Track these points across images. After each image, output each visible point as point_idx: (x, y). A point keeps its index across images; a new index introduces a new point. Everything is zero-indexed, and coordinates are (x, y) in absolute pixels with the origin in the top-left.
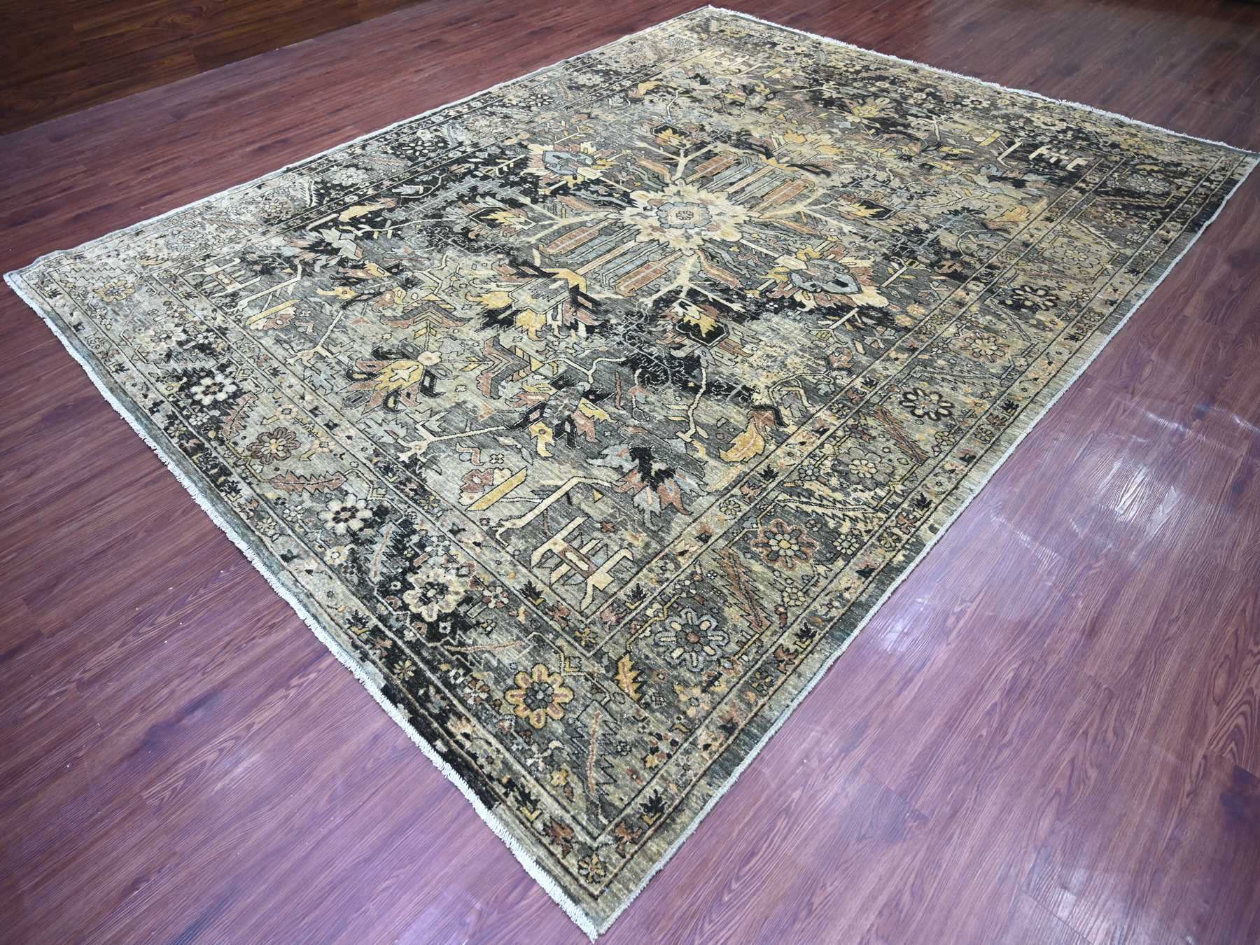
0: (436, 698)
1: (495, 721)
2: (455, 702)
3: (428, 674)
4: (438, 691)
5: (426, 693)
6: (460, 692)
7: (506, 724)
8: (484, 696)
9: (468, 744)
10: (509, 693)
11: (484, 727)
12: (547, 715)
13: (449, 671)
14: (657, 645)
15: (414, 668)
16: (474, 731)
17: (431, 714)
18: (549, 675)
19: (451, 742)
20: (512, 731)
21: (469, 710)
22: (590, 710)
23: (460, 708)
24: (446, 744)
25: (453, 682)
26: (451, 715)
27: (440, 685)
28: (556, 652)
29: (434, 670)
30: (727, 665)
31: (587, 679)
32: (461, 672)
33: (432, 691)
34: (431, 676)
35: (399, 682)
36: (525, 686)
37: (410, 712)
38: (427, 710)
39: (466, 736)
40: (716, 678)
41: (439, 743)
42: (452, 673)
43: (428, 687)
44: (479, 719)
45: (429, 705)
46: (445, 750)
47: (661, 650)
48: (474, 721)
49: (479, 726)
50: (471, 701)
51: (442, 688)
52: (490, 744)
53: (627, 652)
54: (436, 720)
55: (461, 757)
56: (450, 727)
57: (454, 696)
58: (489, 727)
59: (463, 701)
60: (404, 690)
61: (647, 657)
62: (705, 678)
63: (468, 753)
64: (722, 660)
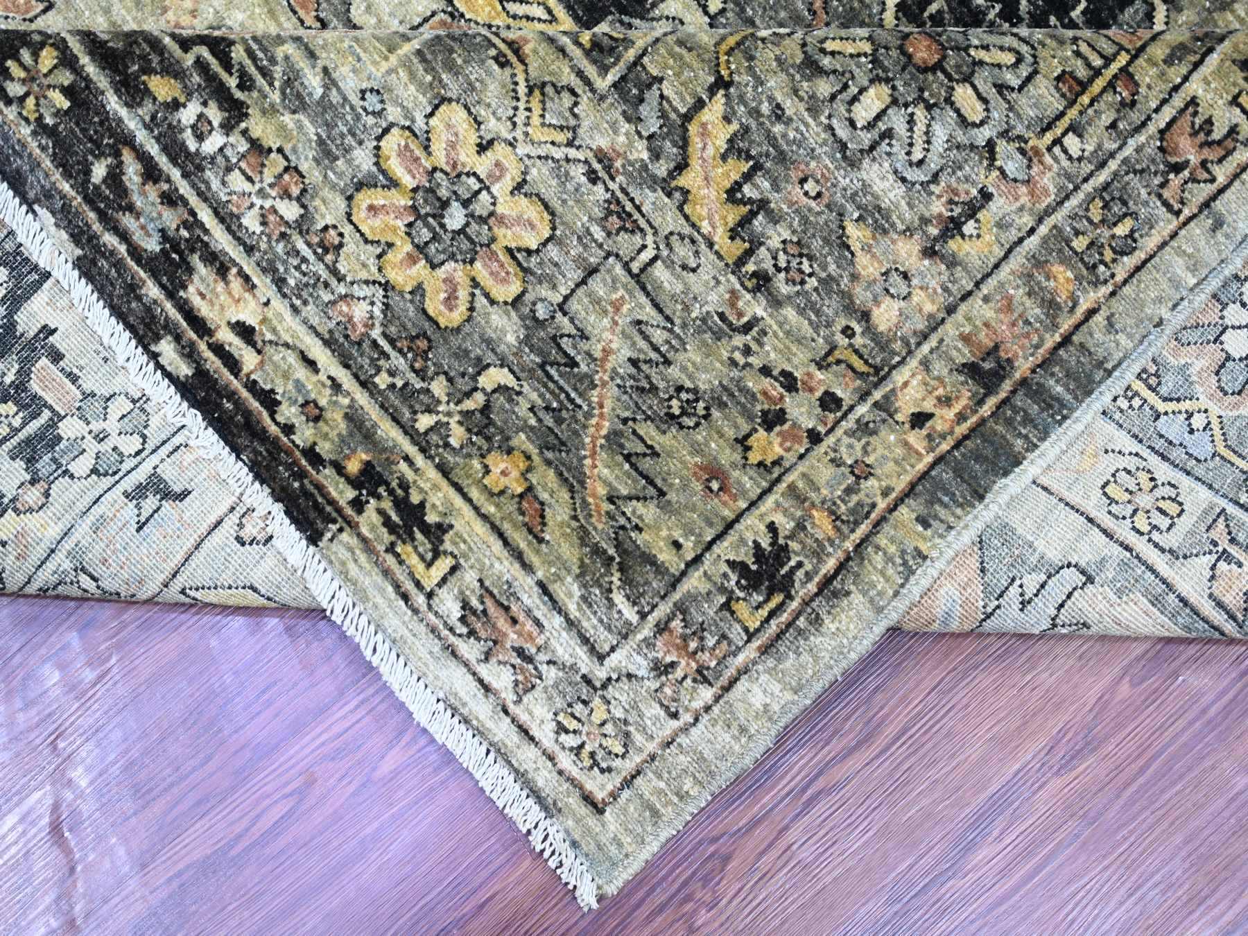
0: (145, 198)
1: (326, 297)
2: (205, 215)
3: (113, 103)
4: (151, 173)
5: (115, 177)
6: (215, 184)
7: (359, 311)
8: (290, 211)
9: (249, 359)
10: (364, 199)
11: (295, 310)
12: (475, 283)
13: (176, 105)
14: (811, 67)
15: (66, 78)
16: (264, 321)
17: (135, 252)
18: (483, 148)
19: (203, 347)
20: (376, 333)
21: (250, 250)
22: (597, 285)
23: (220, 239)
24: (189, 353)
25: (192, 145)
26: (195, 260)
27: (153, 149)
28: (502, 63)
29: (133, 92)
30: (1013, 166)
31: (593, 177)
32: (215, 114)
33: (132, 171)
34: (123, 112)
35: (25, 131)
36: (408, 181)
37: (76, 238)
38: (124, 236)
39: (245, 332)
40: (972, 210)
41: (166, 348)
42: (188, 115)
43: (117, 154)
44: (280, 282)
45: (128, 221)
46: (184, 370)
47: (824, 88)
48: (264, 284)
49: (278, 305)
50: (251, 222)
51: (163, 161)
52: (311, 364)
53: (721, 84)
54: (155, 275)
55: (232, 395)
56: (196, 301)
57: (200, 194)
58: (310, 311)
59: (228, 220)
60: (47, 163)
61: (778, 113)
62: (938, 207)
63: (252, 386)
64: (1002, 147)
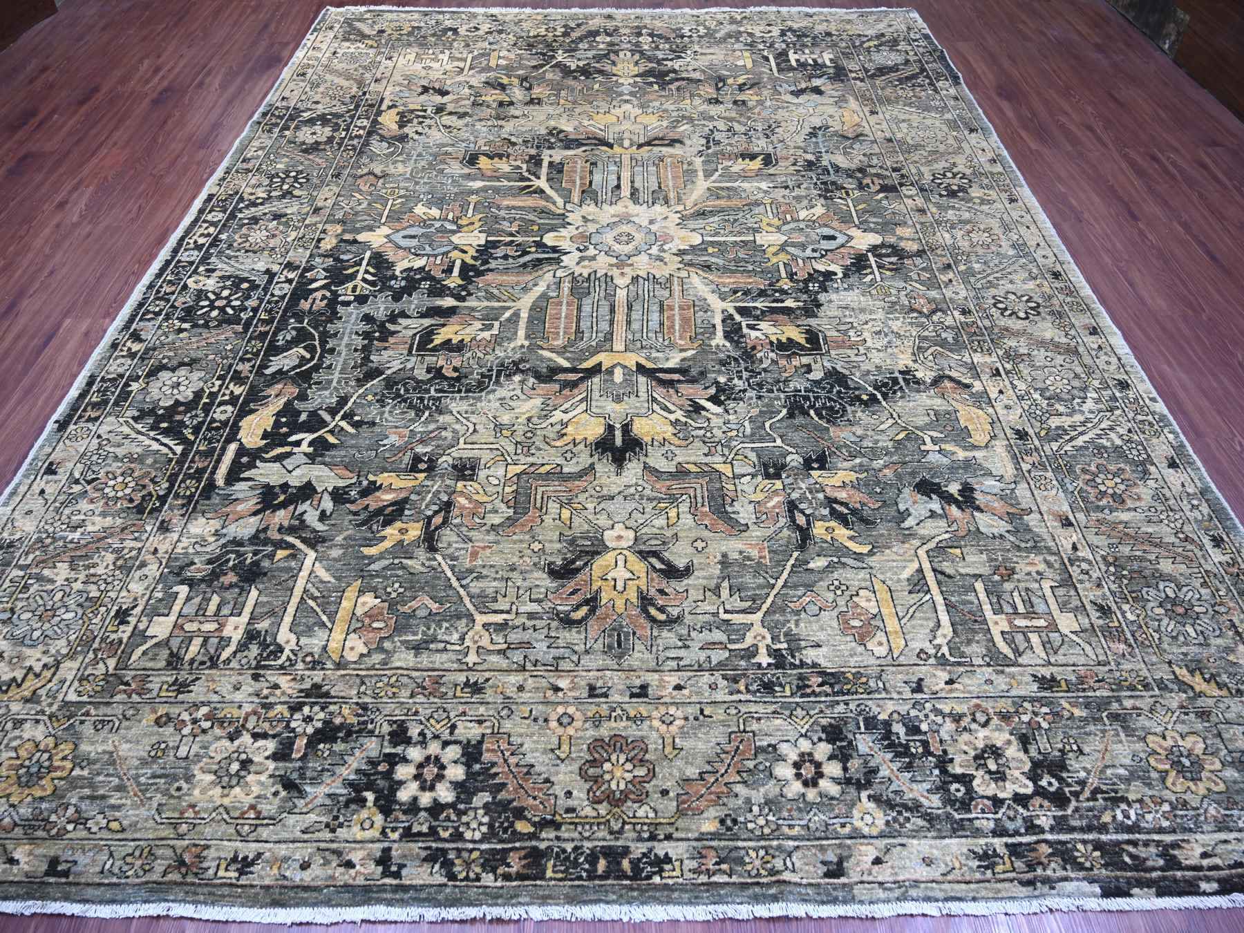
0: (1142, 852)
1: (1202, 818)
2: (1156, 837)
3: (1104, 837)
4: (1134, 843)
5: (1131, 856)
6: (1146, 825)
7: (1212, 811)
8: (1166, 807)
9: (1217, 861)
10: (1169, 784)
11: (1202, 832)
12: (1212, 772)
13: (1114, 817)
14: (1175, 638)
15: (1090, 847)
16: (1203, 846)
17: (1162, 869)
18: (1164, 738)
19: (1208, 873)
20: (1223, 812)
21: (1174, 831)
22: (1225, 736)
23: (1168, 838)
24: (1208, 879)
25: (1130, 823)
26: (1172, 852)
27: (1126, 837)
28: (1139, 715)
29: (1103, 828)
30: (1223, 609)
31: (1187, 714)
32: (1124, 806)
33: (1131, 849)
34: (1109, 837)
35: (1104, 871)
36: (1167, 767)
37: (1149, 887)
38: (1154, 869)
39: (1205, 855)
40: (1234, 626)
41: (1204, 886)
42: (1120, 817)
43: (1124, 850)
44: (1190, 830)
45: (1150, 863)
46: (1215, 886)
47: (1181, 638)
48: (1192, 837)
49: (1198, 836)
50: (1166, 824)
51: (1131, 837)
52: (1226, 842)
53: (1170, 663)
54: (1172, 869)
55: (1232, 876)
56: (1188, 862)
57: (1148, 833)
58: (1205, 828)
59: (1161, 831)
60: (1118, 873)
61: (1185, 655)
62: (1231, 633)
63: (1230, 867)
64: (1217, 608)
